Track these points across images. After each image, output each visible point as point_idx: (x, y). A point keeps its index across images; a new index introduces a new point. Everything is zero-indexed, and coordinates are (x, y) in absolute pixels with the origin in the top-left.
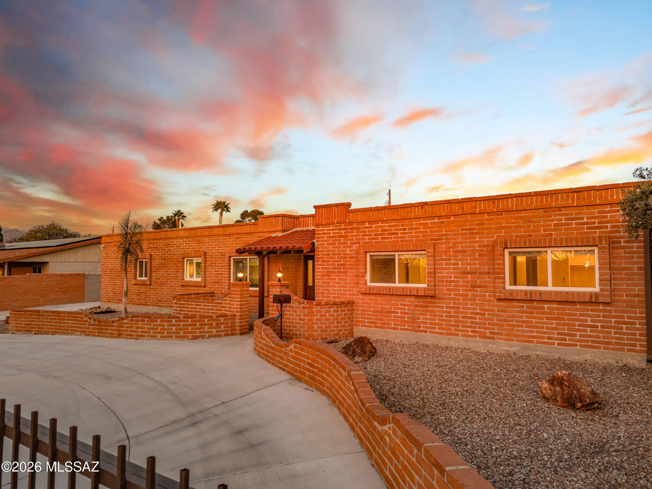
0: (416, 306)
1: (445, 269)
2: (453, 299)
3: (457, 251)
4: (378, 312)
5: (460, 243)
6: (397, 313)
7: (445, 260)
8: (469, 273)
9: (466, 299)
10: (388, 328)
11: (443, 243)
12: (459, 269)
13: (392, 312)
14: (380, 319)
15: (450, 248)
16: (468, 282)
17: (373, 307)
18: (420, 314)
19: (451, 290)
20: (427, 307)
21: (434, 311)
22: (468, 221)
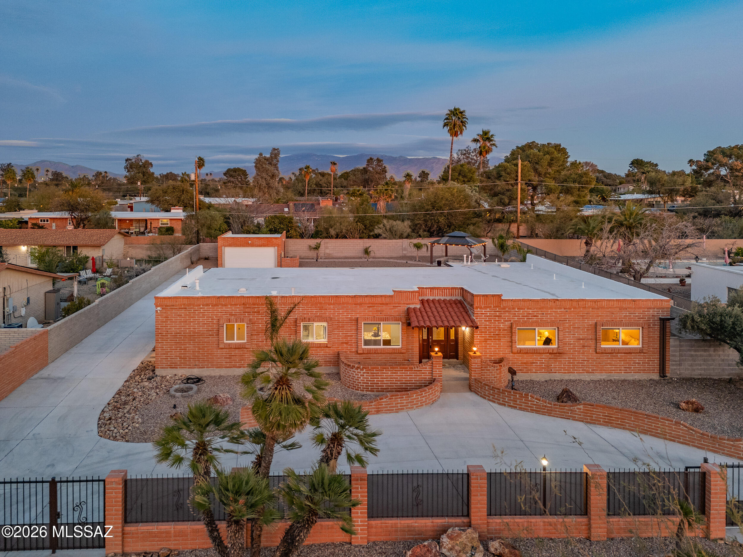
0: (550, 358)
1: (567, 337)
2: (572, 353)
3: (575, 328)
4: (525, 363)
5: (577, 323)
6: (537, 363)
7: (568, 332)
8: (581, 339)
9: (579, 353)
10: (531, 372)
11: (567, 323)
12: (576, 337)
13: (534, 363)
14: (526, 368)
15: (571, 325)
16: (580, 344)
17: (521, 361)
18: (552, 363)
19: (571, 349)
20: (556, 358)
21: (561, 361)
22: (581, 311)
